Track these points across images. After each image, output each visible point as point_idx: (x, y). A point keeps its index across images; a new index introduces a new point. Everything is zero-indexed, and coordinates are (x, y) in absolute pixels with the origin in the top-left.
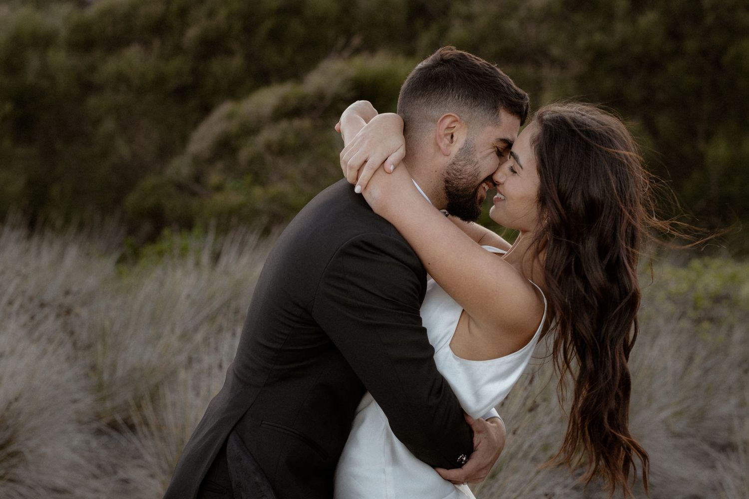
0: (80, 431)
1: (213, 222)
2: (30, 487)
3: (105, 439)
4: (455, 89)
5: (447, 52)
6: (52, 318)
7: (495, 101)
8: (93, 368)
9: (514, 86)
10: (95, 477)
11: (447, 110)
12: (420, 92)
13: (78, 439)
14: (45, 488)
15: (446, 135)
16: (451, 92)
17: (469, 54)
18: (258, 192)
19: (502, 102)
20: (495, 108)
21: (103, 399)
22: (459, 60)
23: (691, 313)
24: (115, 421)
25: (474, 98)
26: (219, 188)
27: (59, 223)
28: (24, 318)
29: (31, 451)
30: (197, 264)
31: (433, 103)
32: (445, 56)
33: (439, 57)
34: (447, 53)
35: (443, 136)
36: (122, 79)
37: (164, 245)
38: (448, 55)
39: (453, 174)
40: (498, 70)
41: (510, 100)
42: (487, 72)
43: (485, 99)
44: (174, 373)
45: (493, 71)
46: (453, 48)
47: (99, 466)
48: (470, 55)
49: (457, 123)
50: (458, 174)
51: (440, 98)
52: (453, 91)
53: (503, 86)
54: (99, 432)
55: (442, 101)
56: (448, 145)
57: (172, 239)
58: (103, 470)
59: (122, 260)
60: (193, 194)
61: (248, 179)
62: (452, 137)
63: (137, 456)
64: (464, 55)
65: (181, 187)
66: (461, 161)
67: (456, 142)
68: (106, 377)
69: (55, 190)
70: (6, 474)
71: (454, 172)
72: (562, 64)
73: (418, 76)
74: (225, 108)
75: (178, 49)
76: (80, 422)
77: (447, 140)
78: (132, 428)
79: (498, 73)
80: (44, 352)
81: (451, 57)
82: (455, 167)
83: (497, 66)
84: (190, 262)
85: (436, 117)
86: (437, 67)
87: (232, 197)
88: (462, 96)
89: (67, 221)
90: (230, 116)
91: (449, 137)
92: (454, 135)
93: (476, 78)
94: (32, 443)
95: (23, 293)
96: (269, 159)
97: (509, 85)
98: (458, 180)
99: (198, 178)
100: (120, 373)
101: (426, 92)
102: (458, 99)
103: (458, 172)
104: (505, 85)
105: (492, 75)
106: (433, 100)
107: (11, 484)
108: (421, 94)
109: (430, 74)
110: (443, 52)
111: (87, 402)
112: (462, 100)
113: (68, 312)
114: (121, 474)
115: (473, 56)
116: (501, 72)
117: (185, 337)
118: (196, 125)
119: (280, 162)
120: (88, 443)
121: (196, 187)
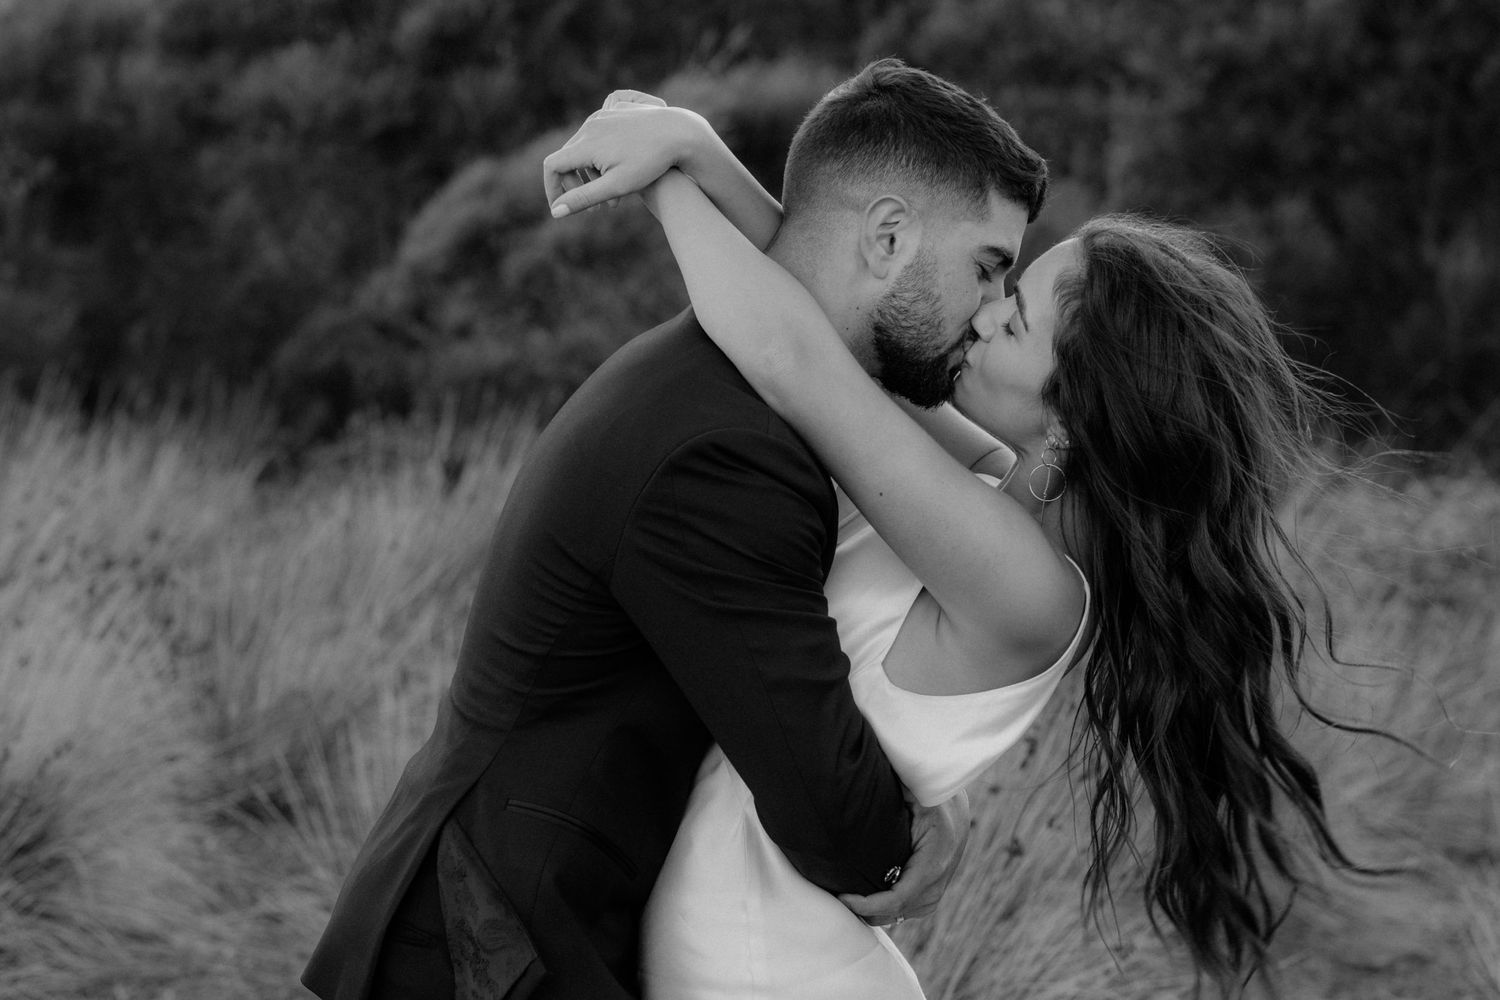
0: (184, 818)
1: (450, 400)
2: (84, 930)
3: (233, 833)
4: (901, 147)
5: (888, 69)
6: (127, 589)
7: (980, 173)
8: (210, 690)
9: (1019, 143)
10: (214, 909)
11: (884, 188)
12: (830, 149)
13: (178, 834)
14: (112, 930)
15: (880, 237)
16: (892, 151)
17: (931, 75)
18: (539, 339)
19: (993, 175)
20: (980, 187)
21: (229, 754)
22: (909, 87)
23: (1408, 588)
24: (253, 798)
25: (938, 164)
26: (464, 332)
27: (143, 401)
28: (71, 590)
29: (86, 857)
31: (856, 173)
32: (884, 79)
33: (870, 80)
34: (888, 73)
35: (874, 240)
36: (273, 112)
37: (353, 446)
38: (889, 76)
39: (892, 315)
40: (989, 109)
41: (1010, 172)
42: (966, 114)
43: (960, 168)
44: (373, 701)
45: (977, 113)
46: (899, 62)
47: (221, 889)
48: (934, 77)
49: (902, 215)
50: (900, 317)
51: (870, 162)
52: (896, 149)
53: (996, 143)
54: (221, 820)
55: (874, 169)
56: (884, 259)
57: (369, 432)
58: (226, 897)
59: (267, 475)
60: (412, 345)
61: (520, 314)
62: (892, 240)
63: (298, 869)
64: (920, 79)
65: (385, 330)
66: (907, 291)
67: (899, 253)
68: (234, 710)
69: (136, 336)
70: (37, 902)
71: (893, 312)
72: (1151, 88)
73: (827, 116)
74: (476, 173)
75: (386, 54)
76: (183, 799)
77: (881, 248)
78: (286, 812)
79: (988, 117)
80: (111, 659)
81: (896, 80)
82: (896, 303)
83: (986, 102)
84: (406, 475)
85: (862, 199)
86: (864, 99)
87: (490, 351)
88: (915, 160)
89: (160, 396)
90: (487, 189)
91: (886, 242)
92: (896, 237)
93: (944, 126)
94: (87, 842)
95: (71, 540)
96: (563, 273)
97: (1009, 142)
98: (902, 330)
99: (420, 312)
100: (263, 702)
101: (842, 149)
102: (907, 166)
103: (900, 313)
104: (1000, 141)
105: (976, 120)
106: (857, 166)
107: (45, 924)
108: (831, 152)
109: (851, 114)
110: (879, 70)
111: (196, 759)
112: (914, 169)
113: (161, 578)
114: (266, 905)
115: (939, 80)
116: (994, 114)
117: (392, 629)
118: (417, 205)
119: (585, 280)
120: (199, 840)
121: (417, 331)
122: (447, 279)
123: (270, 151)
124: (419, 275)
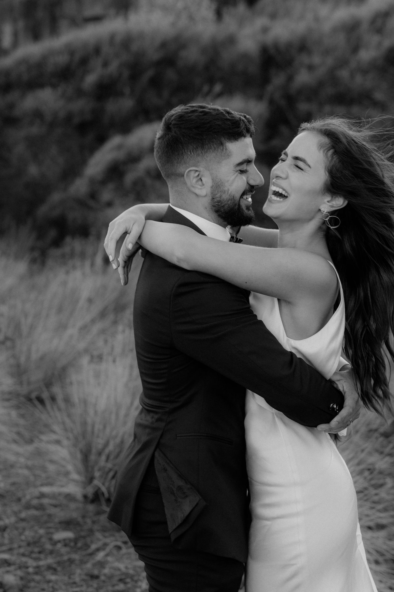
4: (185, 148)
10: (15, 442)
20: (222, 145)
25: (201, 147)
26: (110, 204)
30: (92, 265)
37: (67, 249)
47: (19, 434)
50: (220, 204)
52: (184, 150)
57: (73, 244)
58: (22, 437)
60: (90, 208)
61: (132, 197)
65: (79, 202)
66: (216, 194)
74: (116, 140)
75: (80, 93)
78: (41, 401)
82: (215, 200)
84: (87, 263)
88: (193, 150)
90: (120, 147)
92: (202, 179)
96: (149, 181)
99: (93, 195)
102: (191, 154)
103: (219, 203)
112: (194, 154)
121: (92, 203)
122: (104, 182)
123: (35, 130)
124: (92, 181)
